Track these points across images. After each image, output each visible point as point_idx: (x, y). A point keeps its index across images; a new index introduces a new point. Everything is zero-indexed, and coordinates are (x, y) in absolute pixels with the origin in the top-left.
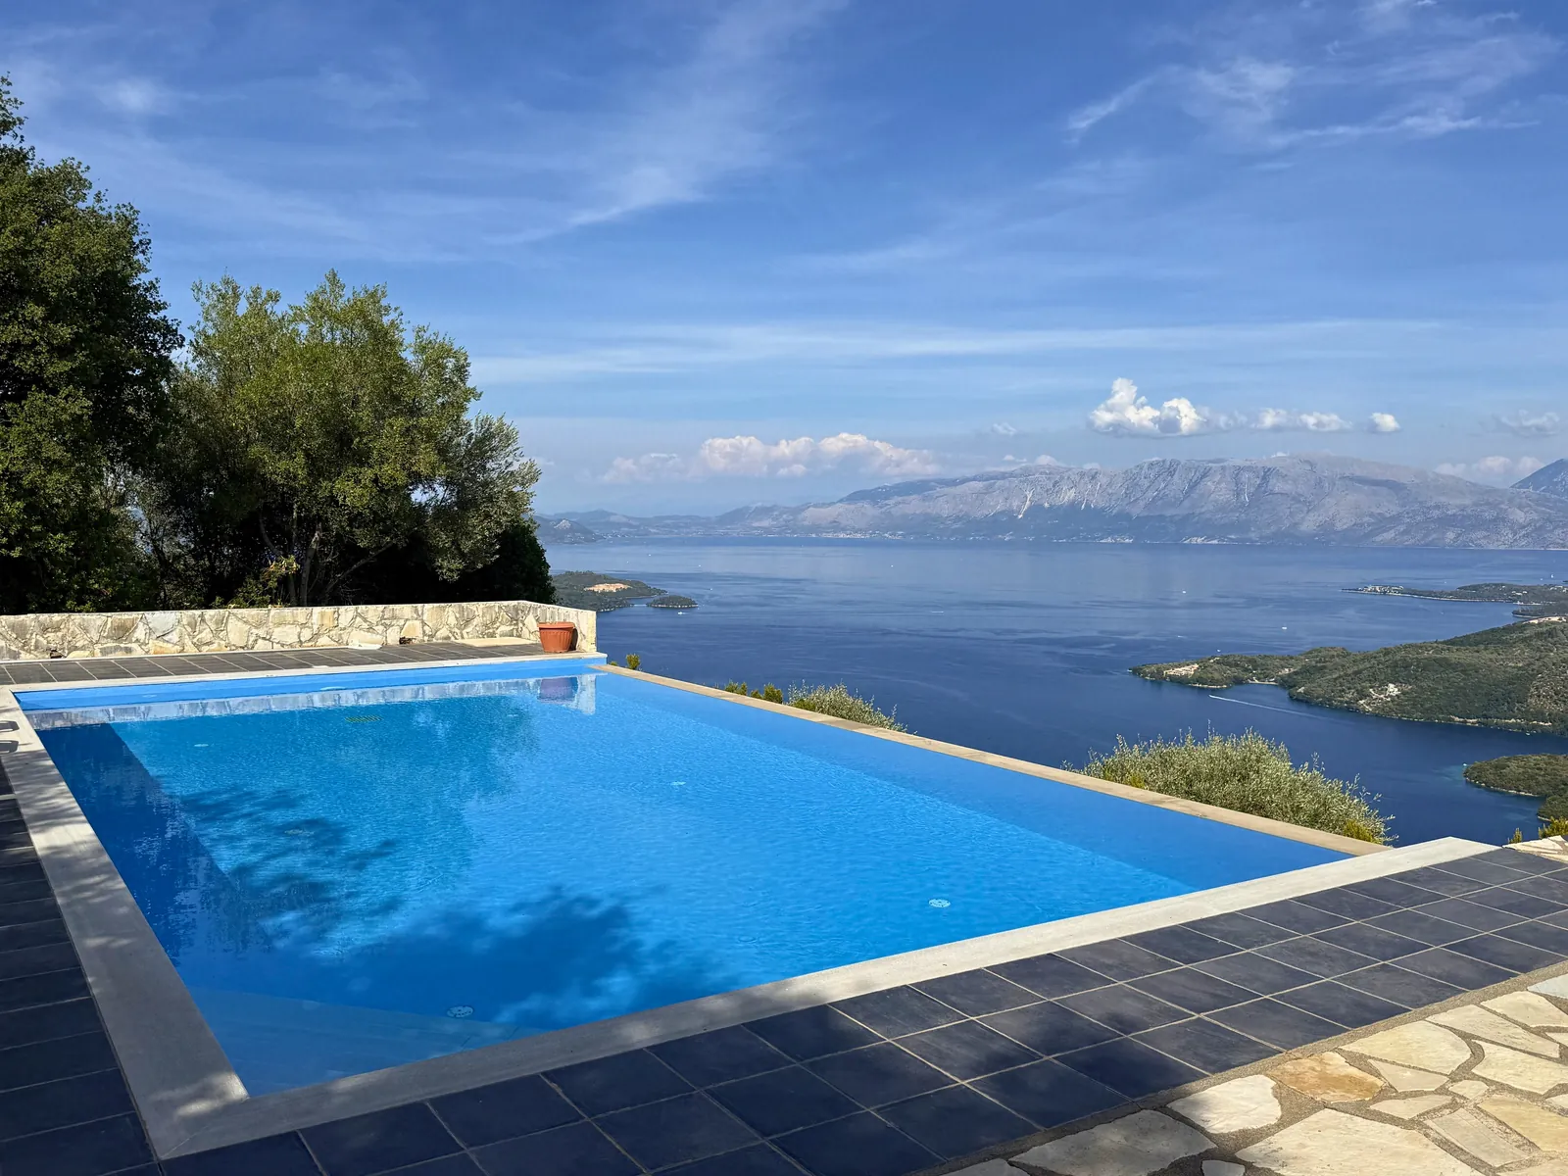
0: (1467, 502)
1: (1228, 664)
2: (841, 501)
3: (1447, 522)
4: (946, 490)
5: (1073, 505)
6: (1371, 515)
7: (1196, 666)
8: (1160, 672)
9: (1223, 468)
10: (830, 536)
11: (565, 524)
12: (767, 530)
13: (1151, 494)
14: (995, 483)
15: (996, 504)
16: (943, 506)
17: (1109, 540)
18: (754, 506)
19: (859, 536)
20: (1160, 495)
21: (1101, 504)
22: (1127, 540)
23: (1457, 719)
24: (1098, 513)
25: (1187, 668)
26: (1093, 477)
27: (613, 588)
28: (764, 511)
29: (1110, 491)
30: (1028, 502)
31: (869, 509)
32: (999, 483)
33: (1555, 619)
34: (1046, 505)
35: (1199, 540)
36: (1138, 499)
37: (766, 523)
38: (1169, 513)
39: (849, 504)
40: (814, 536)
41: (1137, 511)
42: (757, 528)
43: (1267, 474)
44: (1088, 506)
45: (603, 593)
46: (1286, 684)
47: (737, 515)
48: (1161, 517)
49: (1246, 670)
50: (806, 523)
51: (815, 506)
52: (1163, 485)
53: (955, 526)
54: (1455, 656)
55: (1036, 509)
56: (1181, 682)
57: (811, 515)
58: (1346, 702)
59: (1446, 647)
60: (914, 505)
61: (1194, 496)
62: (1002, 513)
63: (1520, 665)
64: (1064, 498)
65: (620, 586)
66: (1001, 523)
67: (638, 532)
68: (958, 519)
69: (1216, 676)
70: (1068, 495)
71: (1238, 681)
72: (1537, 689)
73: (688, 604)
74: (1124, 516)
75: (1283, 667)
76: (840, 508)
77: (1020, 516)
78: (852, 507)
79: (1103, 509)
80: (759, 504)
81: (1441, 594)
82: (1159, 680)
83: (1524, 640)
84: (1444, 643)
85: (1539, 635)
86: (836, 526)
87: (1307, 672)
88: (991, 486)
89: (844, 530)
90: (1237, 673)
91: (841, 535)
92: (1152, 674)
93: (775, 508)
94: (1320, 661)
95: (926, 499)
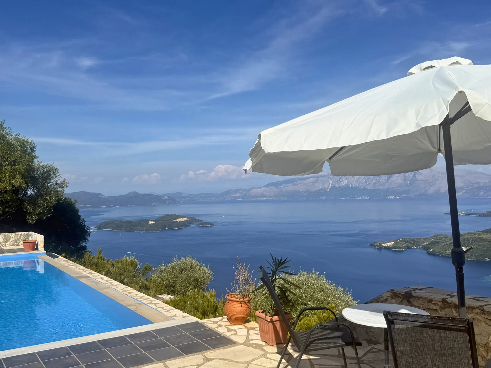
0: (487, 181)
1: (405, 242)
2: (264, 187)
3: (480, 188)
4: (301, 181)
5: (347, 186)
7: (393, 242)
8: (380, 245)
10: (261, 199)
11: (166, 197)
12: (238, 198)
14: (319, 179)
15: (319, 186)
16: (301, 187)
17: (360, 198)
18: (233, 189)
19: (271, 199)
20: (378, 181)
21: (357, 185)
22: (367, 198)
23: (487, 259)
24: (356, 188)
25: (390, 243)
27: (183, 220)
28: (237, 191)
29: (360, 181)
30: (331, 185)
31: (274, 189)
32: (320, 179)
34: (337, 186)
35: (392, 197)
36: (369, 183)
37: (238, 195)
38: (381, 188)
39: (267, 187)
40: (255, 199)
41: (369, 187)
42: (235, 197)
43: (415, 173)
44: (352, 186)
45: (180, 222)
46: (426, 248)
47: (228, 192)
48: (379, 189)
49: (411, 243)
50: (252, 195)
51: (255, 188)
52: (378, 178)
53: (305, 194)
54: (484, 236)
55: (333, 187)
56: (387, 248)
57: (254, 191)
58: (448, 254)
59: (482, 233)
60: (290, 187)
61: (390, 181)
62: (322, 189)
64: (343, 184)
65: (186, 219)
66: (321, 193)
67: (192, 200)
68: (305, 192)
69: (401, 246)
70: (345, 182)
71: (409, 248)
73: (210, 224)
74: (365, 189)
75: (424, 242)
76: (264, 189)
77: (328, 190)
78: (268, 189)
79: (358, 187)
80: (235, 188)
81: (479, 214)
82: (380, 248)
84: (482, 232)
86: (263, 195)
87: (433, 244)
88: (317, 180)
89: (265, 196)
90: (407, 244)
91: (265, 199)
92: (378, 246)
93: (241, 189)
94: (437, 240)
95: (294, 185)
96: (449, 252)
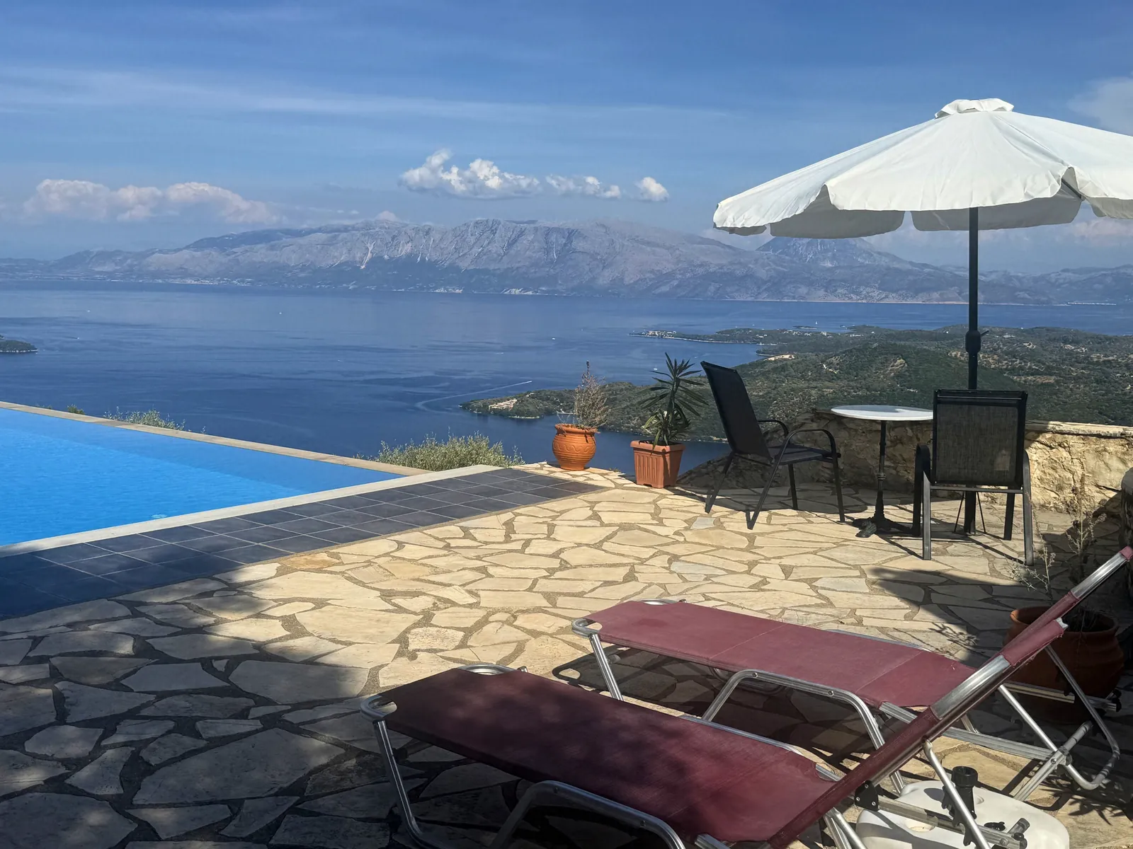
0: (724, 262)
1: (541, 398)
2: (187, 247)
3: (708, 277)
4: (290, 240)
5: (410, 258)
6: (652, 272)
7: (515, 400)
8: (485, 406)
9: (536, 229)
10: (177, 282)
12: (111, 275)
13: (477, 250)
14: (339, 235)
15: (340, 255)
16: (290, 255)
17: (442, 290)
18: (97, 250)
19: (207, 282)
20: (485, 250)
21: (435, 258)
22: (457, 291)
23: (715, 438)
24: (432, 265)
25: (507, 402)
26: (427, 233)
28: (104, 256)
29: (442, 246)
30: (369, 255)
31: (217, 258)
32: (342, 235)
33: (787, 357)
34: (386, 256)
35: (517, 292)
36: (465, 254)
37: (108, 268)
38: (492, 267)
39: (195, 251)
40: (160, 281)
41: (465, 265)
42: (99, 273)
43: (571, 234)
44: (423, 260)
48: (486, 271)
49: (555, 403)
50: (152, 268)
51: (161, 251)
52: (486, 242)
53: (302, 275)
55: (376, 261)
56: (502, 414)
57: (156, 260)
58: (632, 428)
60: (261, 254)
61: (512, 252)
62: (346, 263)
63: (761, 394)
64: (401, 251)
66: (345, 272)
68: (303, 268)
69: (531, 408)
70: (405, 249)
71: (549, 413)
72: (773, 412)
73: (27, 348)
74: (454, 268)
76: (186, 254)
77: (363, 267)
78: (198, 254)
79: (436, 262)
80: (101, 249)
81: (704, 338)
82: (485, 413)
83: (763, 374)
85: (775, 370)
86: (184, 273)
88: (335, 237)
89: (191, 276)
90: (549, 405)
91: (189, 281)
92: (479, 408)
93: (118, 252)
94: (612, 394)
95: (272, 248)
96: (635, 422)
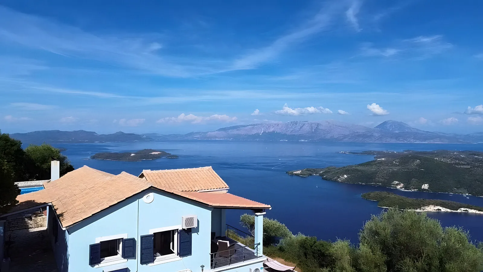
0: (364, 131)
1: (308, 171)
3: (359, 136)
4: (242, 128)
5: (274, 131)
6: (342, 135)
7: (301, 171)
8: (292, 173)
9: (308, 123)
11: (144, 136)
12: (198, 138)
13: (291, 129)
15: (254, 132)
16: (242, 132)
17: (282, 140)
22: (286, 141)
23: (360, 183)
24: (278, 134)
25: (298, 172)
26: (278, 125)
27: (157, 153)
28: (197, 133)
29: (282, 129)
30: (262, 131)
31: (223, 133)
32: (255, 126)
33: (383, 159)
34: (267, 132)
35: (303, 140)
36: (288, 130)
38: (296, 134)
39: (219, 131)
40: (210, 139)
41: (288, 133)
42: (196, 137)
43: (318, 125)
44: (277, 132)
45: (154, 154)
46: (321, 175)
47: (191, 134)
48: (294, 135)
49: (312, 172)
50: (208, 136)
51: (210, 132)
52: (294, 127)
53: (245, 137)
54: (359, 168)
55: (264, 132)
56: (296, 175)
57: (209, 134)
58: (335, 179)
59: (357, 166)
60: (235, 132)
61: (301, 130)
62: (256, 134)
63: (374, 170)
65: (159, 153)
66: (257, 136)
67: (165, 139)
68: (245, 135)
69: (305, 173)
70: (272, 130)
71: (311, 175)
72: (378, 175)
73: (177, 157)
74: (285, 134)
75: (321, 171)
76: (216, 132)
77: (261, 134)
79: (280, 133)
81: (359, 153)
82: (292, 175)
83: (375, 164)
84: (358, 165)
85: (378, 163)
87: (326, 172)
88: (253, 127)
90: (310, 173)
91: (217, 139)
92: (291, 173)
93: (200, 132)
94: (329, 170)
95: (237, 130)
96: (336, 178)
